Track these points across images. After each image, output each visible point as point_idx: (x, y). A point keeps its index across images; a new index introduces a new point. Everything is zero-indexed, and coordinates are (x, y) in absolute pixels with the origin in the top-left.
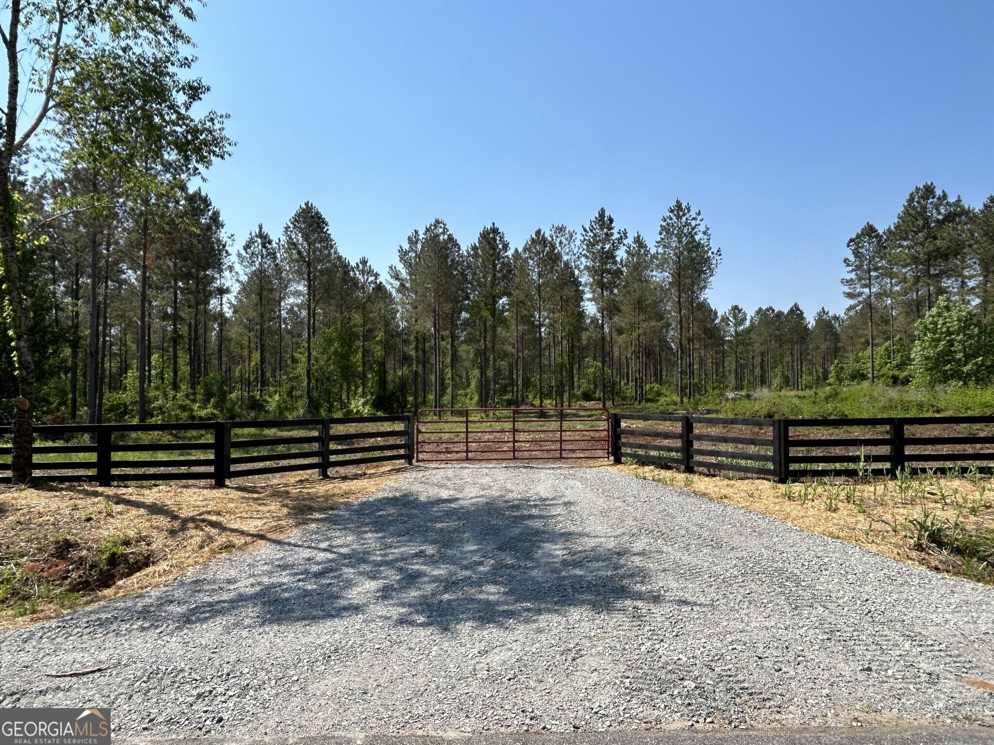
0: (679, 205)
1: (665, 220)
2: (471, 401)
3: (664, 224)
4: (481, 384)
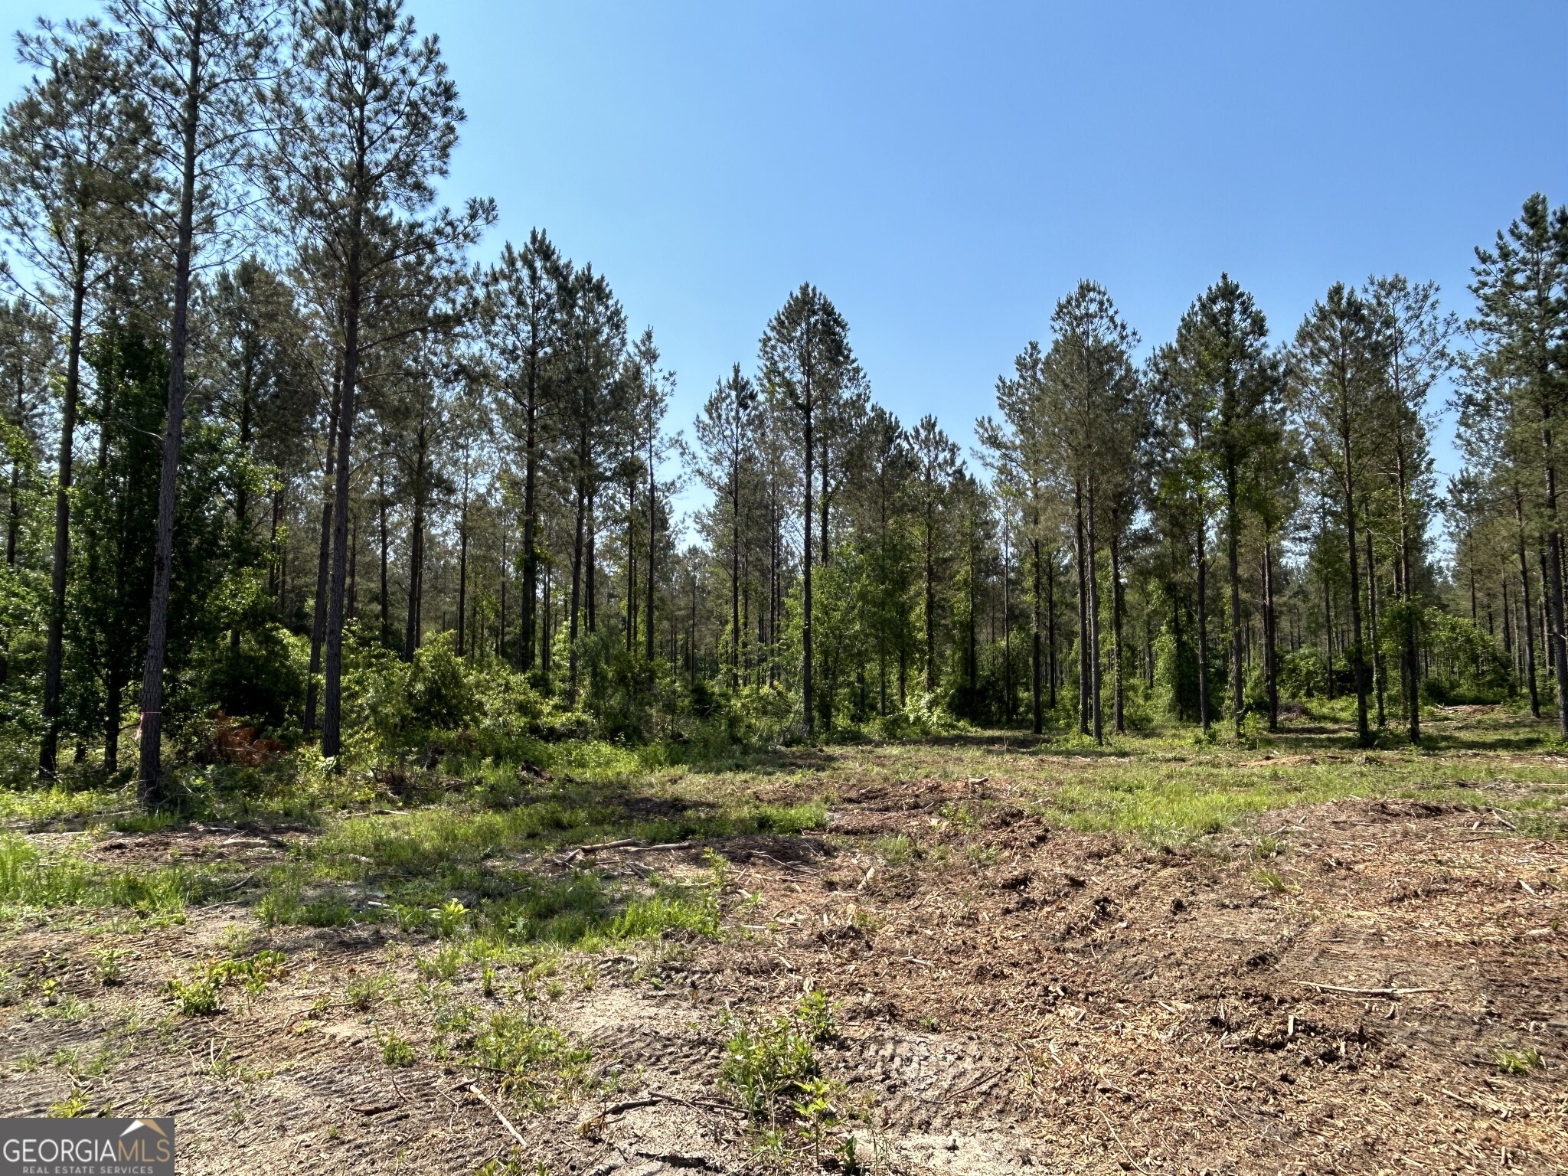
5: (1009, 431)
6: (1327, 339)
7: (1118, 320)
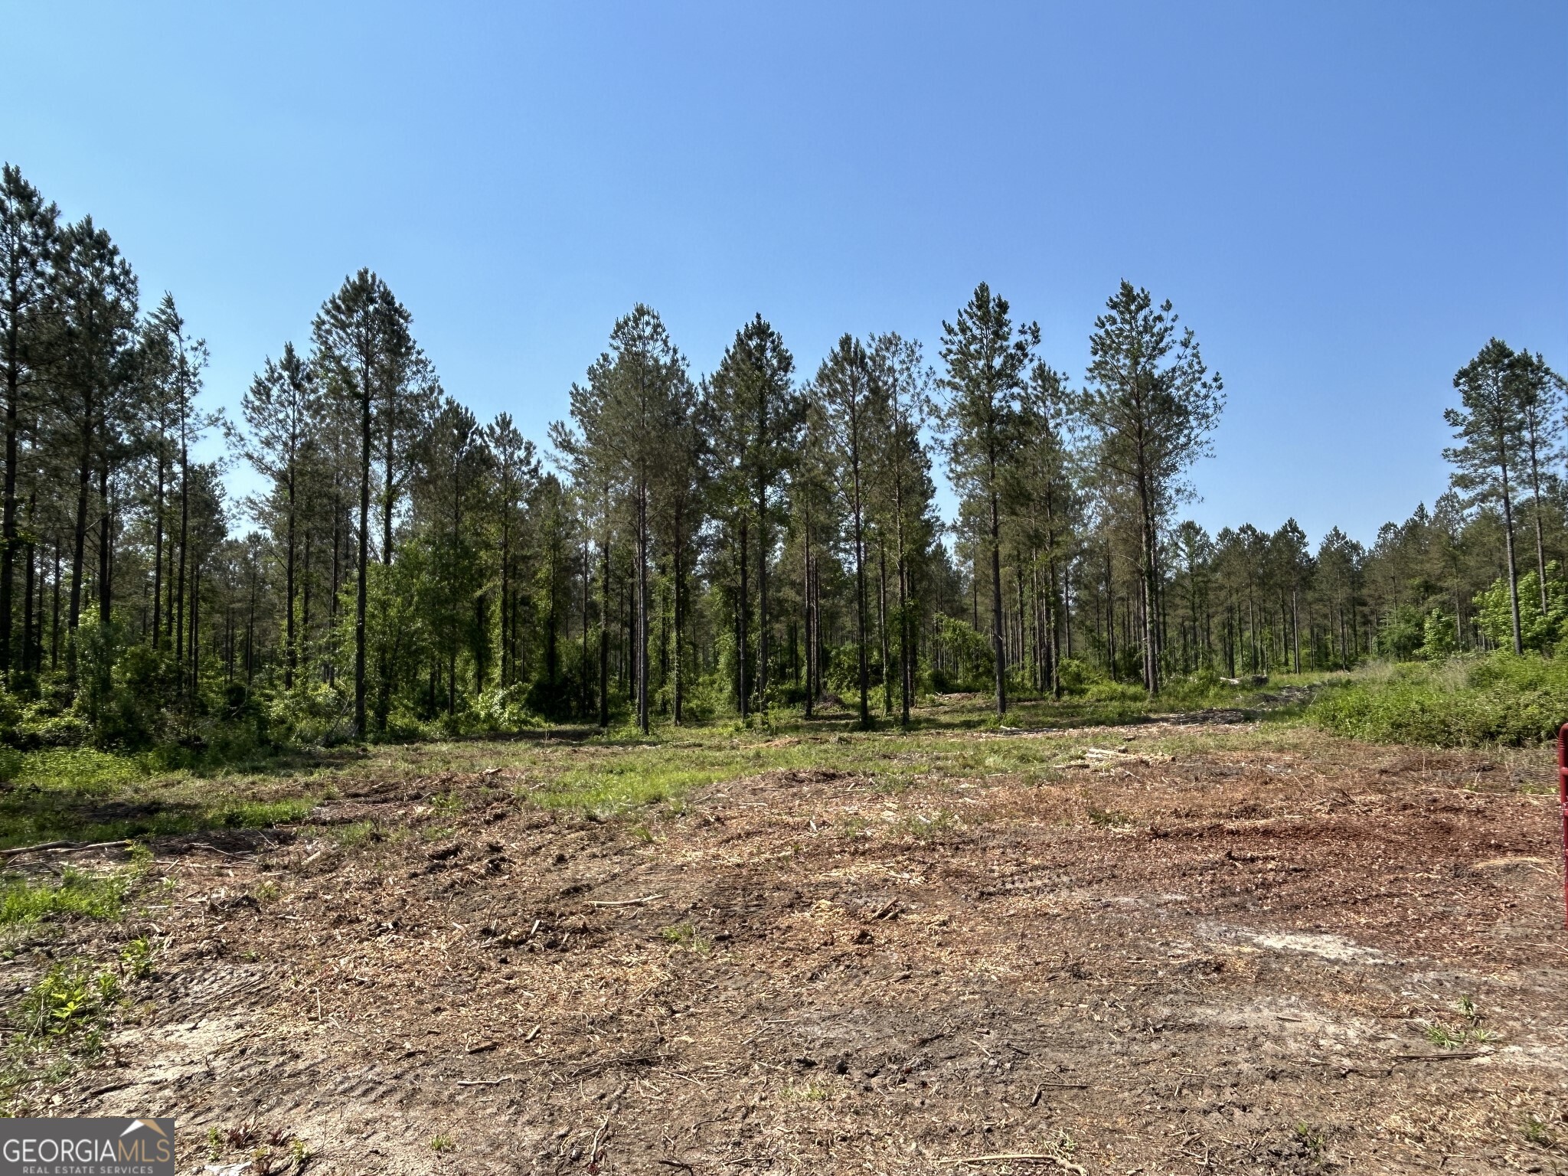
0: (1127, 290)
1: (1103, 325)
2: (718, 693)
3: (1102, 332)
4: (738, 662)
5: (580, 437)
6: (839, 382)
7: (671, 344)
